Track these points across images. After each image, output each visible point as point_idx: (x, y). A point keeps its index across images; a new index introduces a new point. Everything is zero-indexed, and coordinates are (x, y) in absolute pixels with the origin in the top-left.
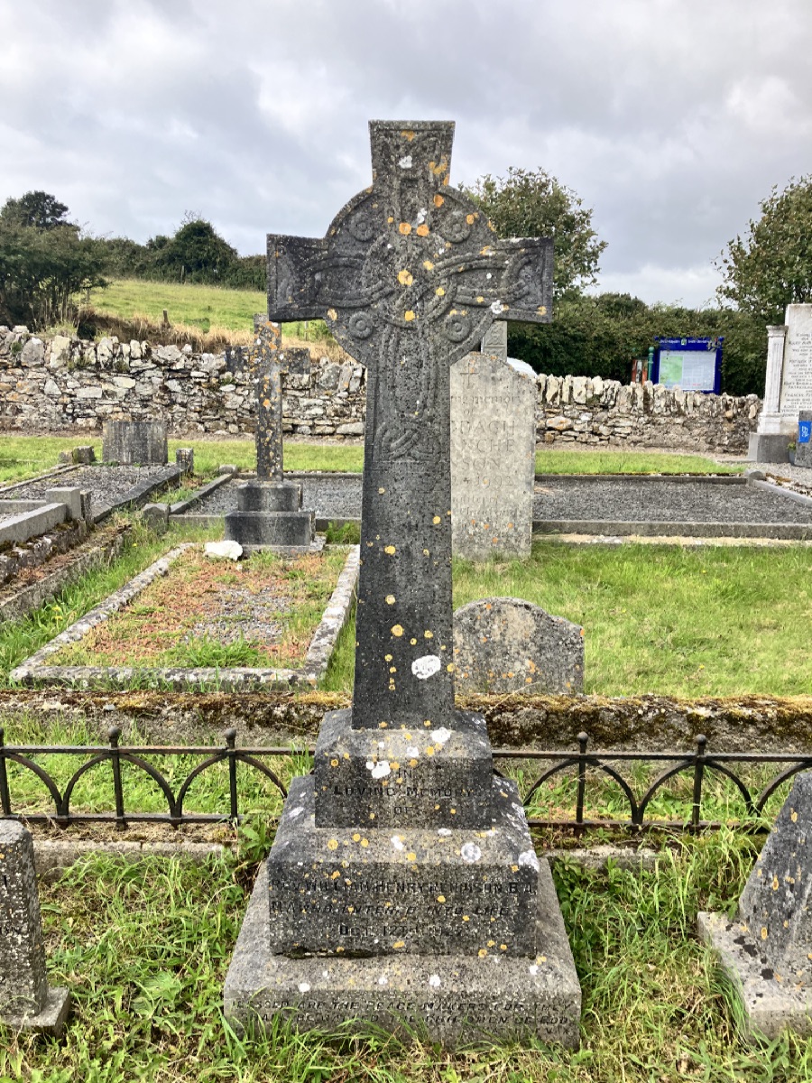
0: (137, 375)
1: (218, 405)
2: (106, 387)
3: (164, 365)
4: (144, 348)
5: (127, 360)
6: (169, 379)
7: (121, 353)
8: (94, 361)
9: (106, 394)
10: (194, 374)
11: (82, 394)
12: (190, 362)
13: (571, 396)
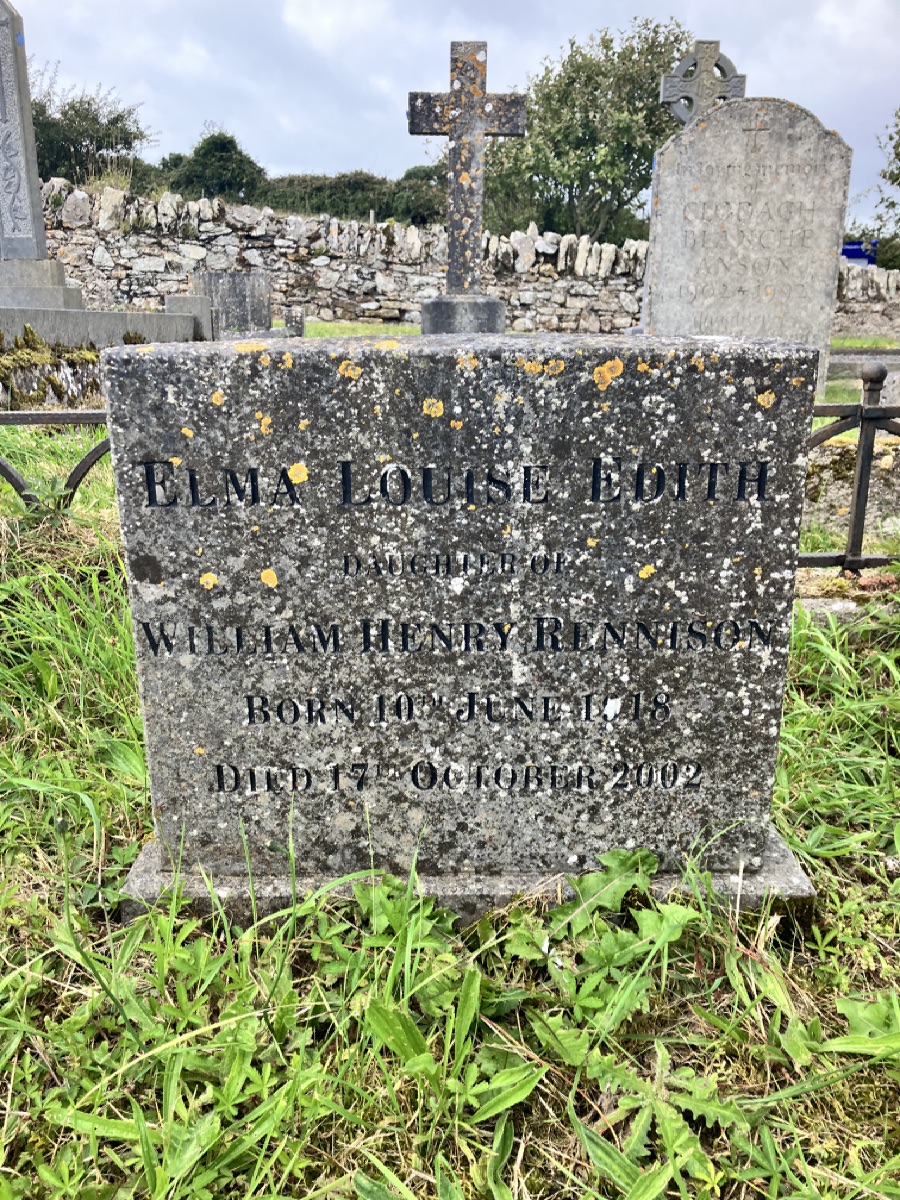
0: (208, 242)
1: (308, 283)
2: (169, 257)
3: (242, 229)
4: (216, 208)
5: (195, 222)
6: (248, 248)
7: (188, 213)
8: (154, 224)
9: (169, 266)
10: (278, 242)
11: (141, 265)
12: (274, 227)
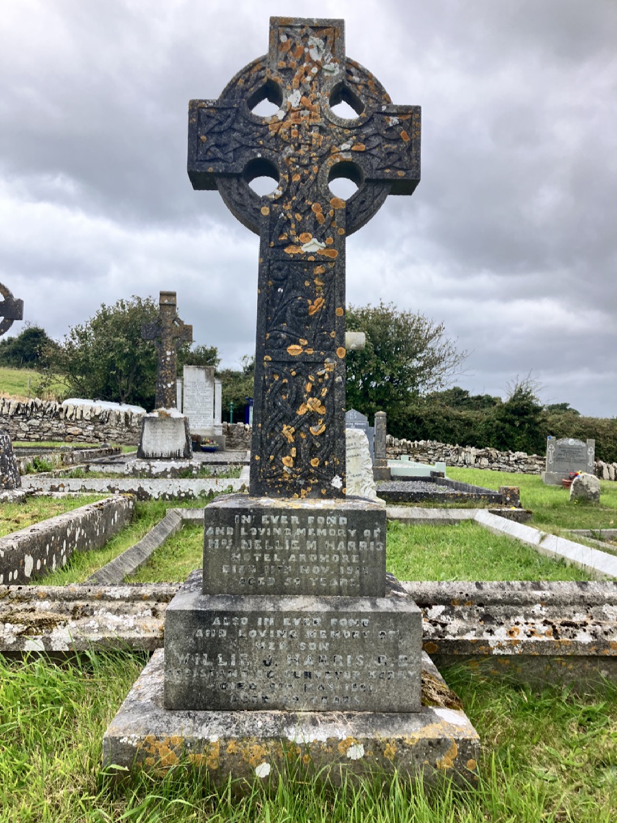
13: (82, 416)
